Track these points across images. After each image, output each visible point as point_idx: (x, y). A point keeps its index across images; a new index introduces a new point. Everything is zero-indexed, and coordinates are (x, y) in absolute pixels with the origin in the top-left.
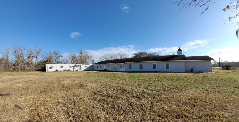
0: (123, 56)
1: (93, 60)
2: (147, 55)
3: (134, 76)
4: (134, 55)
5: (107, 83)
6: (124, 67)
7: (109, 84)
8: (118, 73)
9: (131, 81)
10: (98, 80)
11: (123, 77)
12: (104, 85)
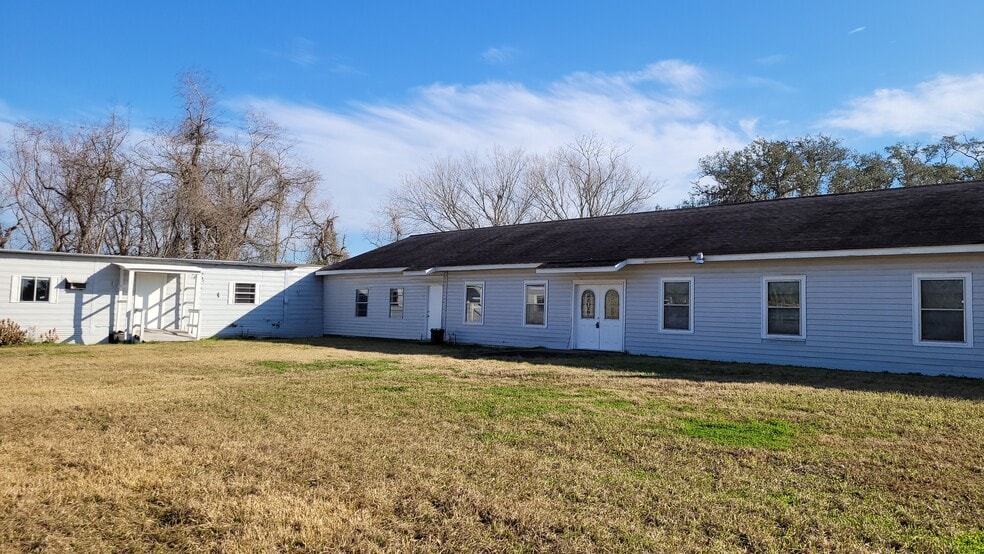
0: (609, 188)
1: (330, 223)
2: (841, 175)
3: (722, 419)
4: (711, 182)
5: (460, 482)
6: (612, 314)
7: (478, 497)
8: (562, 370)
9: (697, 470)
10: (360, 445)
11: (608, 419)
12: (425, 508)
